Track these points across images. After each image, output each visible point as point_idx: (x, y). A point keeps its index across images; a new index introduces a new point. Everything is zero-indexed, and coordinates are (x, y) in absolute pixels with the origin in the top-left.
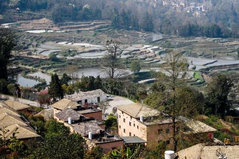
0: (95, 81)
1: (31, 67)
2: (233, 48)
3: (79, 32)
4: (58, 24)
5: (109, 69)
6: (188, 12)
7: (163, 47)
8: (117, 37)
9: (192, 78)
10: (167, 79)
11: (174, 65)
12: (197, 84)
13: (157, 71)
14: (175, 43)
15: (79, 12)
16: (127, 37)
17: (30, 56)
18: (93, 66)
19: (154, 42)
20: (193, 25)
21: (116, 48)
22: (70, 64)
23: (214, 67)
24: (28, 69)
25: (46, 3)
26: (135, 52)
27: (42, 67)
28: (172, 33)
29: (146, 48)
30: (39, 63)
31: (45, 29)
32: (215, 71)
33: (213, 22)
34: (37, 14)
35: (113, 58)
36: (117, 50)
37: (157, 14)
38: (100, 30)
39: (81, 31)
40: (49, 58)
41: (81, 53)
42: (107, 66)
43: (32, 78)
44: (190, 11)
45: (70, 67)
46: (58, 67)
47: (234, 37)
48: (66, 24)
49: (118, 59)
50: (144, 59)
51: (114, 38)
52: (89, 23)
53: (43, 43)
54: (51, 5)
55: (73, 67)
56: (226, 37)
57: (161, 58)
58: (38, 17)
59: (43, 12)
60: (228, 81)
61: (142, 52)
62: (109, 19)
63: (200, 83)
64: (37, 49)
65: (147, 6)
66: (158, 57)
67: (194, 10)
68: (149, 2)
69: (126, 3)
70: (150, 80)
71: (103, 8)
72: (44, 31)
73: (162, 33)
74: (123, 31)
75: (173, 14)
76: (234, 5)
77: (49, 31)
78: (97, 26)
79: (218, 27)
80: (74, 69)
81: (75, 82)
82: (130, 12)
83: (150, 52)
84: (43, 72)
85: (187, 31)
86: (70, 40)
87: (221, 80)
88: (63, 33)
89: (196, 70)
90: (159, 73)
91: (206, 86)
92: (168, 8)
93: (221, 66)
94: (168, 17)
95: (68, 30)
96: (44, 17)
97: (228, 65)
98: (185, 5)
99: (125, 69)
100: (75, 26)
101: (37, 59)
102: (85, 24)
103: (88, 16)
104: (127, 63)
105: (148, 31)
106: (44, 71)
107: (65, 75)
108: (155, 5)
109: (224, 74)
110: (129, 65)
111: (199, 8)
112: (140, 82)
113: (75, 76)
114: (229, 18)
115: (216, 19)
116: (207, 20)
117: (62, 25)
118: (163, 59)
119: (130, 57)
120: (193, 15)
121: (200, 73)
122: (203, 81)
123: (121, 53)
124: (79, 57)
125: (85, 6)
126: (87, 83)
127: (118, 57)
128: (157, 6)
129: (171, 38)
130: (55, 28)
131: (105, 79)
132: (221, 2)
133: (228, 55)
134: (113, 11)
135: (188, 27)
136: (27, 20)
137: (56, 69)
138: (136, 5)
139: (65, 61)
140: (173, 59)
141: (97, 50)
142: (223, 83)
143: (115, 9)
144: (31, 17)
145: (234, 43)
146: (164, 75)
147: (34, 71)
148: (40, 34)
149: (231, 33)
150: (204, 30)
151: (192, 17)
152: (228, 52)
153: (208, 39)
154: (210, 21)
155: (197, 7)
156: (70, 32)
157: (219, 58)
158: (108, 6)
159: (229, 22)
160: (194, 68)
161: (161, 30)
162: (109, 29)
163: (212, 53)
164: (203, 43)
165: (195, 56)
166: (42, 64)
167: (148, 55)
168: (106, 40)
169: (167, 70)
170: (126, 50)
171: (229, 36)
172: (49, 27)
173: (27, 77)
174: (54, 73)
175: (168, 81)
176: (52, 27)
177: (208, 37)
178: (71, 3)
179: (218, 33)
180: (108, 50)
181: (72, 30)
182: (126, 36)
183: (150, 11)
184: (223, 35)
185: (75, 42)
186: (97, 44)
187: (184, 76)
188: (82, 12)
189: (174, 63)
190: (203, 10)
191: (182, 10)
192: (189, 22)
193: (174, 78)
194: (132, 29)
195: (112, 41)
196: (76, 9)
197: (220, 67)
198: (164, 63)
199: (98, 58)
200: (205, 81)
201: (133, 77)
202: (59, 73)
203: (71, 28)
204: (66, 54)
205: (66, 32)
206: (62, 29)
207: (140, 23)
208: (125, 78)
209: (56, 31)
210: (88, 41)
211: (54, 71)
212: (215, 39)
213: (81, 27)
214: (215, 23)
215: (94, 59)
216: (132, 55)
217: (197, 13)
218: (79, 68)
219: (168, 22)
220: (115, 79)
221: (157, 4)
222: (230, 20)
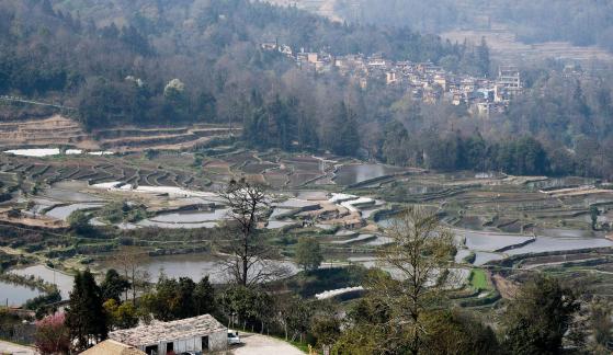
0: (196, 292)
1: (18, 252)
2: (579, 205)
3: (152, 154)
4: (94, 132)
6: (457, 103)
7: (385, 199)
8: (258, 169)
9: (464, 286)
10: (395, 288)
11: (416, 252)
12: (480, 303)
13: (368, 265)
14: (419, 189)
15: (153, 98)
16: (286, 171)
17: (15, 221)
18: (191, 251)
19: (360, 184)
20: (470, 140)
21: (255, 201)
22: (128, 243)
23: (527, 256)
24: (11, 256)
25: (63, 75)
26: (306, 213)
27: (48, 250)
28: (412, 159)
29: (339, 202)
30: (40, 240)
31: (60, 147)
32: (529, 267)
33: (526, 132)
34: (39, 104)
35: (247, 226)
36: (259, 205)
37: (369, 107)
38: (210, 150)
39: (157, 152)
40: (66, 225)
41: (158, 213)
42: (228, 250)
43: (19, 281)
44: (462, 101)
45: (127, 252)
46: (94, 251)
47: (583, 176)
48: (118, 134)
49: (260, 231)
50: (333, 232)
51: (250, 172)
52: (181, 132)
53: (52, 183)
54: (78, 79)
55: (136, 251)
56: (559, 174)
57: (380, 230)
58: (40, 112)
59: (53, 99)
60: (564, 298)
61: (326, 213)
62: (236, 120)
63: (487, 301)
64: (36, 200)
65: (341, 84)
66: (372, 227)
67: (473, 97)
68: (347, 75)
69: (284, 76)
70: (349, 289)
71: (221, 90)
72: (56, 151)
73: (384, 161)
74: (276, 152)
75: (414, 109)
76: (582, 87)
77: (68, 152)
78: (203, 140)
79: (540, 145)
80: (136, 257)
81: (140, 293)
82: (294, 102)
83: (348, 214)
84: (51, 266)
85: (454, 157)
86: (127, 178)
87: (546, 294)
88: (107, 156)
89: (476, 264)
90: (374, 270)
91: (505, 309)
92: (399, 91)
93: (546, 254)
94: (400, 118)
95: (124, 149)
96: (58, 111)
97: (563, 253)
98: (448, 83)
99: (278, 258)
100: (143, 138)
101: (36, 228)
102: (170, 132)
103: (180, 110)
104: (286, 242)
105: (344, 154)
106: (55, 261)
107: (112, 273)
108: (364, 84)
109: (554, 275)
110: (291, 249)
111: (486, 92)
112: (322, 296)
113: (140, 277)
114: (568, 122)
115: (534, 125)
116: (508, 124)
117: (106, 135)
118: (385, 233)
119: (292, 227)
120: (470, 111)
121: (488, 274)
122: (494, 295)
123: (268, 215)
124: (153, 224)
125: (171, 84)
126: (173, 296)
127: (260, 225)
128: (369, 86)
129: (408, 174)
130: (86, 144)
131: (222, 287)
132: (548, 78)
133: (564, 224)
134: (249, 100)
135: (455, 144)
136: (9, 119)
137: (87, 257)
138: (313, 82)
139: (114, 236)
140: (412, 234)
141: (201, 206)
142: (551, 301)
143: (254, 94)
144: (20, 114)
145: (580, 191)
146: (389, 278)
147: (26, 263)
148: (46, 159)
149: (575, 164)
150: (501, 152)
151: (465, 118)
152: (564, 217)
153: (510, 178)
154: (516, 129)
155: (481, 90)
156: (127, 153)
157: (540, 231)
158: (234, 85)
159: (569, 132)
160: (472, 259)
161: (381, 152)
162: (236, 148)
163: (521, 216)
164: (496, 189)
165: (473, 224)
166: (50, 244)
167: (341, 221)
168: (228, 179)
169: (396, 263)
170: (281, 208)
171: (569, 170)
172: (70, 140)
173: (8, 279)
174: (82, 269)
175: (398, 293)
176: (80, 139)
177: (510, 172)
178: (132, 75)
179: (538, 162)
180: (233, 205)
181: (135, 149)
182: (282, 166)
183: (350, 99)
184: (553, 167)
185: (142, 183)
186: (202, 190)
187: (441, 281)
188: (161, 99)
189: (417, 244)
190: (497, 99)
191: (438, 97)
192: (459, 131)
193: (416, 285)
194: (299, 149)
195: (243, 180)
196: (144, 92)
197: (544, 256)
198: (387, 245)
199: (204, 228)
200: (500, 297)
201: (300, 281)
202: (96, 269)
203: (132, 144)
204: (116, 215)
205: (118, 154)
206: (106, 147)
207: (321, 132)
208: (278, 285)
209: (89, 151)
210: (178, 180)
211: (83, 263)
212: (529, 178)
213: (159, 142)
214: (530, 134)
215: (193, 230)
216: (301, 222)
217: (481, 107)
218: (151, 254)
219: (399, 131)
220: (252, 287)
221: (371, 81)
222: (570, 127)
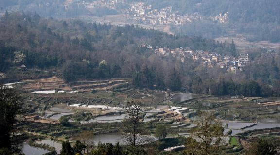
0: (114, 149)
1: (38, 134)
2: (275, 109)
3: (94, 92)
4: (70, 83)
5: (130, 134)
6: (222, 67)
7: (193, 108)
8: (139, 97)
9: (227, 145)
10: (198, 146)
11: (206, 131)
12: (234, 151)
13: (186, 136)
14: (207, 104)
15: (94, 68)
16: (151, 97)
17: (37, 121)
18: (111, 132)
19: (183, 102)
20: (228, 83)
21: (138, 110)
22: (85, 129)
23: (254, 131)
24: (36, 136)
25: (57, 59)
26: (160, 115)
27: (51, 133)
28: (204, 91)
29: (174, 110)
30: (47, 129)
31: (55, 89)
32: (255, 136)
33: (252, 79)
34: (46, 72)
35: (135, 121)
36: (140, 112)
37: (185, 70)
38: (119, 89)
39: (97, 91)
40: (59, 122)
41: (97, 116)
42: (127, 131)
43: (39, 146)
44: (224, 66)
45: (84, 133)
46: (71, 133)
47: (276, 96)
48: (80, 84)
49: (141, 123)
50: (171, 123)
51: (136, 98)
52: (106, 82)
53: (52, 105)
54: (63, 61)
55: (88, 132)
56: (266, 96)
57: (191, 121)
58: (47, 75)
59: (52, 70)
60: (270, 148)
61: (168, 115)
62: (130, 76)
63: (237, 150)
64: (45, 112)
65: (173, 61)
66: (188, 120)
67: (229, 65)
68: (176, 57)
69: (149, 58)
70: (179, 147)
71: (123, 64)
72: (54, 91)
73: (192, 92)
74: (147, 90)
75: (204, 70)
76: (275, 59)
77: (59, 91)
78: (116, 85)
79: (258, 84)
80: (88, 135)
81: (90, 150)
82: (153, 68)
83: (177, 115)
84: (52, 139)
85: (221, 90)
86: (84, 102)
87: (262, 147)
88: (76, 93)
89: (232, 135)
90: (189, 139)
91: (245, 153)
92: (198, 63)
93: (262, 130)
94: (199, 74)
95: (82, 90)
96: (54, 75)
97: (269, 129)
98: (218, 59)
99: (148, 134)
100: (90, 85)
101: (46, 124)
102: (102, 82)
103: (106, 73)
104: (151, 127)
105: (175, 90)
106: (54, 137)
107: (78, 142)
108: (183, 60)
109: (265, 139)
110: (154, 130)
111: (234, 62)
112: (167, 150)
113: (90, 143)
114: (269, 74)
115: (255, 76)
116: (244, 75)
117: (75, 84)
118: (193, 123)
119: (154, 121)
120: (228, 71)
121: (238, 139)
122: (240, 147)
123: (144, 116)
124: (95, 121)
125: (102, 62)
126: (104, 151)
127: (141, 120)
128: (185, 61)
129: (202, 98)
130: (66, 88)
131: (125, 147)
132: (261, 56)
133: (269, 117)
134: (135, 68)
135: (222, 85)
136: (34, 79)
137: (68, 136)
138: (162, 60)
139: (79, 126)
140: (204, 123)
141: (115, 113)
142: (264, 150)
143: (137, 65)
144: (39, 76)
145: (276, 103)
146: (195, 141)
147: (42, 139)
148: (50, 94)
149: (273, 92)
150: (241, 88)
151: (226, 74)
152: (269, 114)
153: (246, 98)
154: (247, 78)
155: (232, 62)
156: (84, 92)
157: (259, 120)
158: (128, 62)
159: (270, 78)
160: (230, 133)
161: (190, 88)
162: (130, 88)
163: (251, 114)
164: (240, 103)
165: (231, 118)
166: (52, 130)
167: (175, 118)
168: (126, 101)
169: (198, 135)
170: (149, 113)
171: (270, 95)
172: (60, 86)
173: (34, 146)
174: (65, 140)
175: (199, 148)
176: (64, 86)
177: (245, 96)
178: (86, 59)
179: (256, 91)
180: (129, 112)
181: (87, 90)
182: (149, 96)
183: (177, 67)
184: (264, 93)
185: (90, 104)
186: (115, 106)
187: (218, 142)
188: (98, 69)
189: (207, 127)
190: (239, 65)
191: (214, 65)
192: (223, 79)
193: (207, 144)
194: (156, 88)
195: (133, 102)
196: (90, 66)
197: (261, 131)
198: (194, 128)
199: (117, 122)
200: (243, 148)
201: (158, 144)
202: (71, 140)
203: (86, 88)
204: (79, 118)
205: (80, 92)
206: (75, 89)
207: (165, 81)
208: (149, 146)
209: (68, 91)
210: (105, 103)
211: (66, 138)
212: (253, 98)
213: (97, 86)
214: (253, 79)
215: (112, 123)
216: (158, 119)
217: (232, 69)
218: (95, 134)
219: (198, 80)
220: (137, 147)
221: (186, 59)
222: (270, 76)
